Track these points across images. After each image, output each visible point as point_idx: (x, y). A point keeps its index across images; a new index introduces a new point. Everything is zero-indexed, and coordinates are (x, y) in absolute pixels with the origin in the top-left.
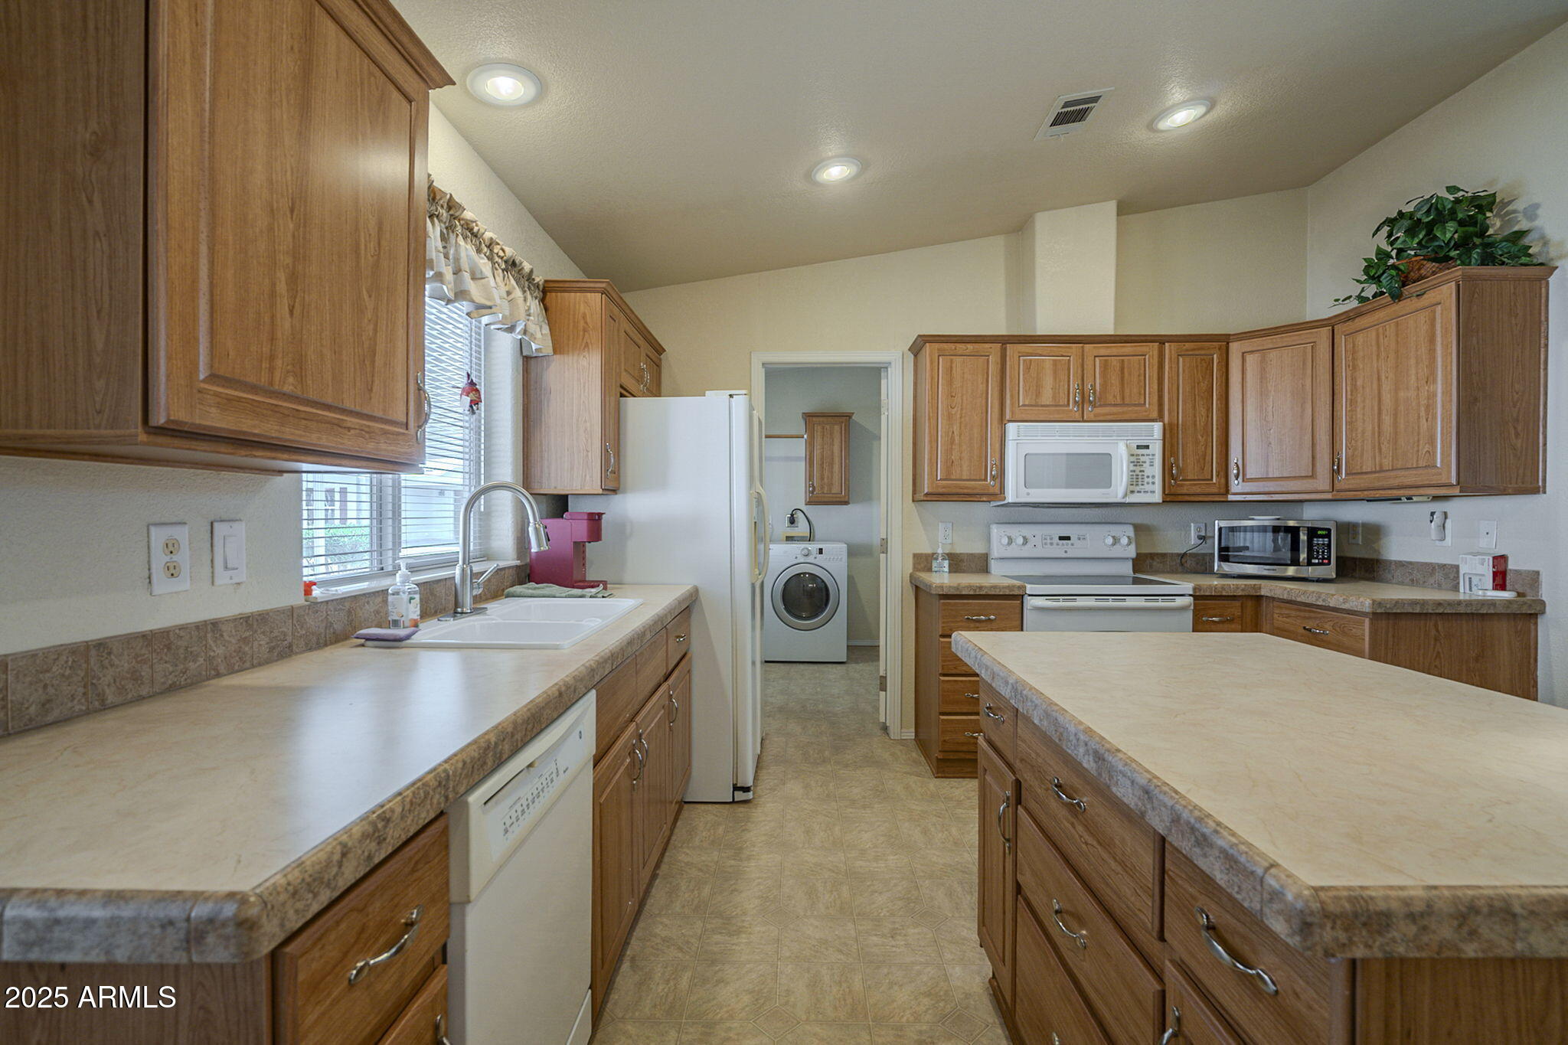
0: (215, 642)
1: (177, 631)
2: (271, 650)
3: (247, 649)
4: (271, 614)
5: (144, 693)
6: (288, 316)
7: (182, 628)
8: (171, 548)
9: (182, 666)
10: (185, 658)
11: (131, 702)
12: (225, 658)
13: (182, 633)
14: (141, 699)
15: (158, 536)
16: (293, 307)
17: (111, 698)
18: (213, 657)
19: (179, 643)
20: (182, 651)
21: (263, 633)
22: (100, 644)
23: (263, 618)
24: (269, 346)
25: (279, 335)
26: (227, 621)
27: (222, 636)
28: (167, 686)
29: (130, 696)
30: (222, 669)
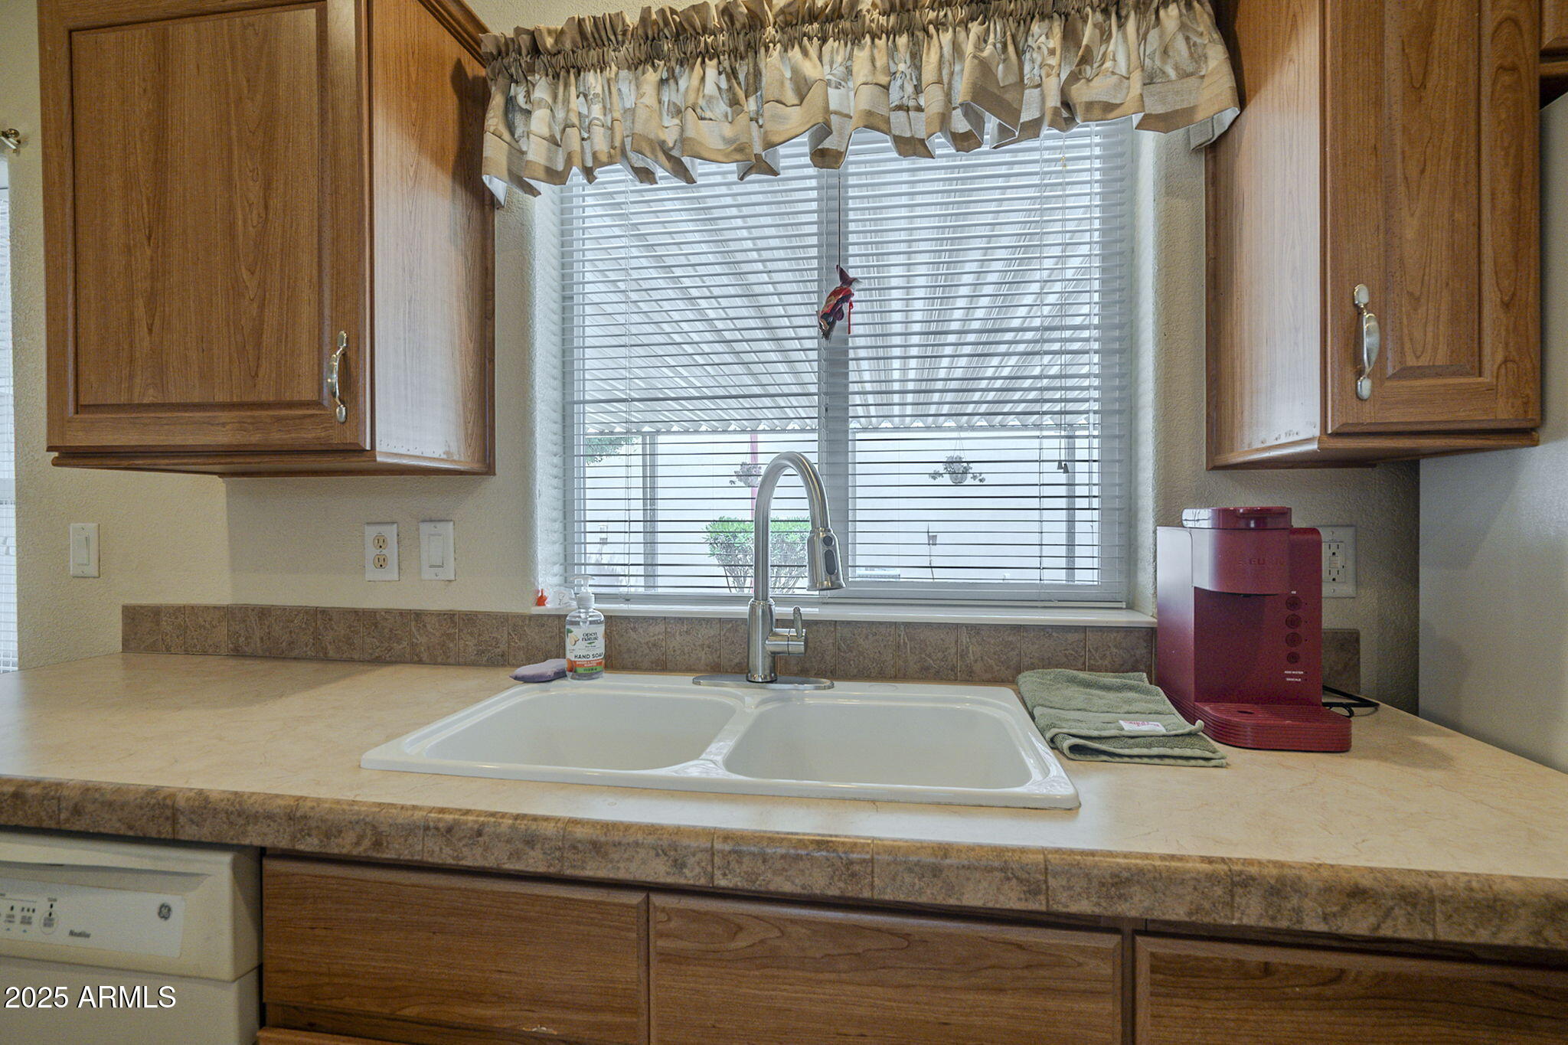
0: (418, 630)
1: (383, 613)
2: (480, 653)
3: (451, 645)
4: (480, 617)
5: (356, 657)
6: (146, 335)
7: (388, 611)
8: (381, 542)
9: (387, 645)
10: (390, 639)
11: (345, 661)
12: (428, 648)
13: (387, 616)
14: (351, 660)
15: (371, 532)
16: (152, 324)
17: (331, 653)
18: (417, 644)
19: (385, 624)
20: (386, 631)
21: (471, 634)
22: (324, 611)
23: (470, 619)
24: (128, 369)
25: (138, 355)
26: (431, 614)
27: (425, 626)
28: (373, 657)
29: (344, 656)
30: (425, 657)
